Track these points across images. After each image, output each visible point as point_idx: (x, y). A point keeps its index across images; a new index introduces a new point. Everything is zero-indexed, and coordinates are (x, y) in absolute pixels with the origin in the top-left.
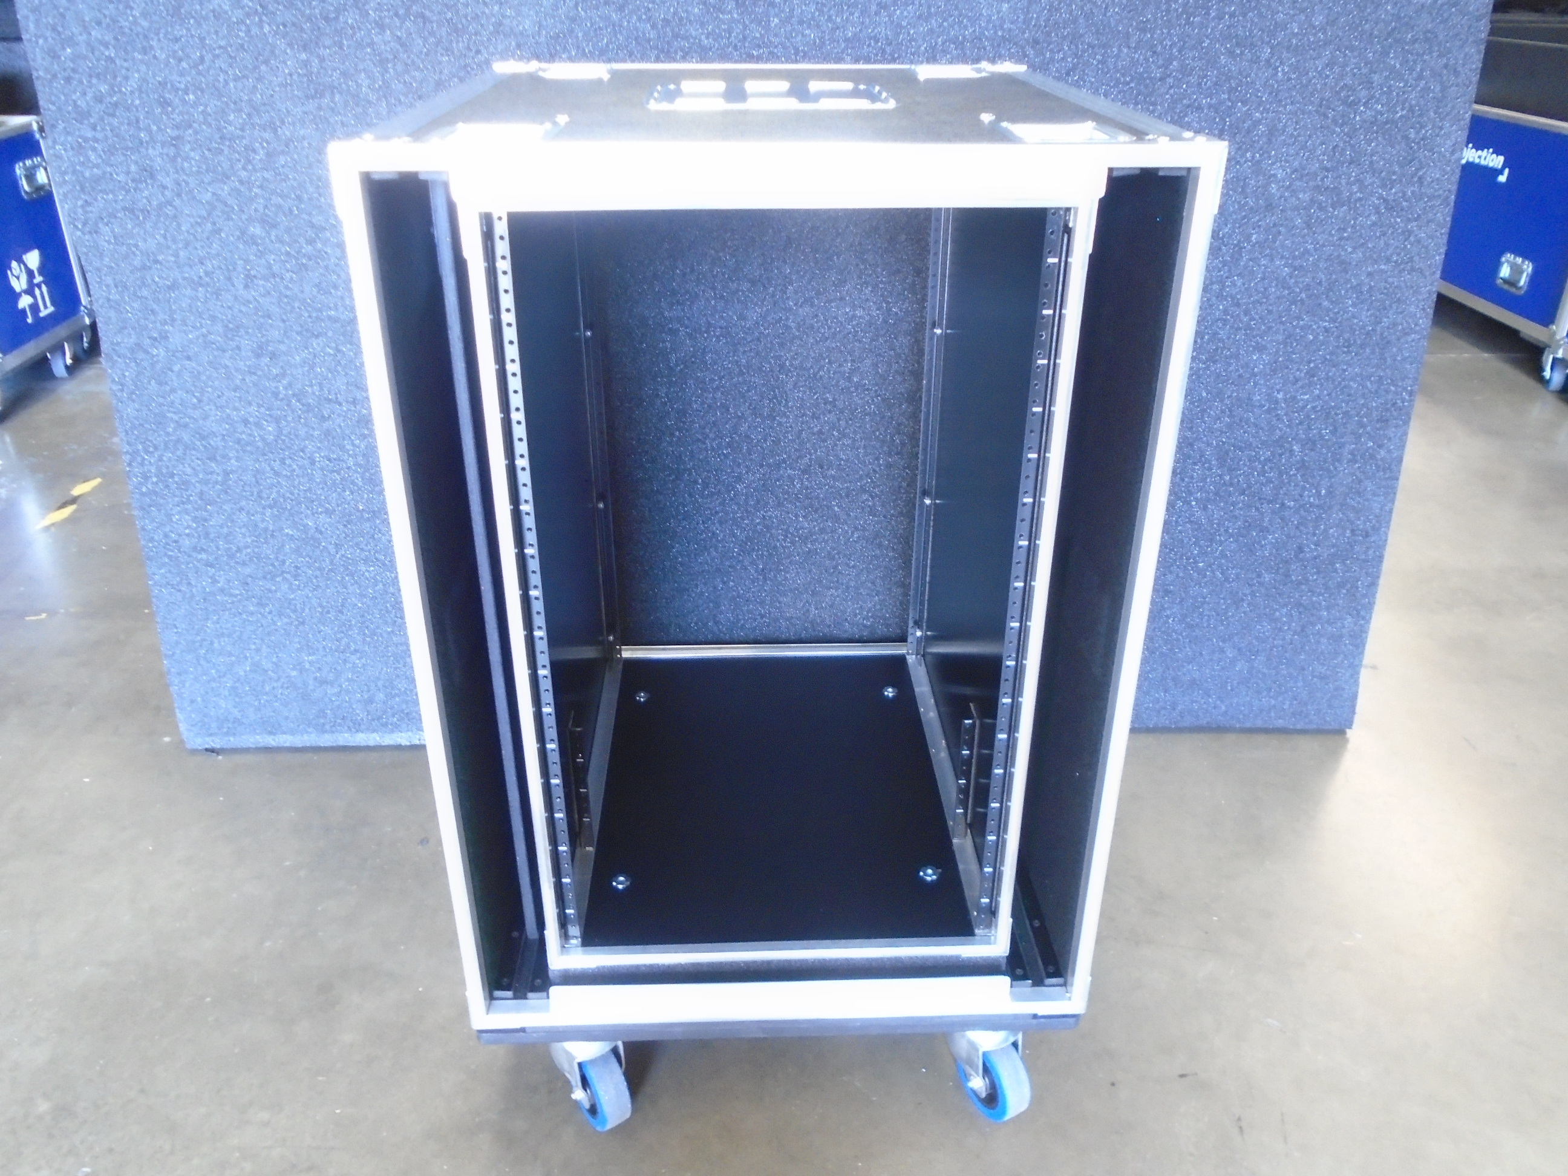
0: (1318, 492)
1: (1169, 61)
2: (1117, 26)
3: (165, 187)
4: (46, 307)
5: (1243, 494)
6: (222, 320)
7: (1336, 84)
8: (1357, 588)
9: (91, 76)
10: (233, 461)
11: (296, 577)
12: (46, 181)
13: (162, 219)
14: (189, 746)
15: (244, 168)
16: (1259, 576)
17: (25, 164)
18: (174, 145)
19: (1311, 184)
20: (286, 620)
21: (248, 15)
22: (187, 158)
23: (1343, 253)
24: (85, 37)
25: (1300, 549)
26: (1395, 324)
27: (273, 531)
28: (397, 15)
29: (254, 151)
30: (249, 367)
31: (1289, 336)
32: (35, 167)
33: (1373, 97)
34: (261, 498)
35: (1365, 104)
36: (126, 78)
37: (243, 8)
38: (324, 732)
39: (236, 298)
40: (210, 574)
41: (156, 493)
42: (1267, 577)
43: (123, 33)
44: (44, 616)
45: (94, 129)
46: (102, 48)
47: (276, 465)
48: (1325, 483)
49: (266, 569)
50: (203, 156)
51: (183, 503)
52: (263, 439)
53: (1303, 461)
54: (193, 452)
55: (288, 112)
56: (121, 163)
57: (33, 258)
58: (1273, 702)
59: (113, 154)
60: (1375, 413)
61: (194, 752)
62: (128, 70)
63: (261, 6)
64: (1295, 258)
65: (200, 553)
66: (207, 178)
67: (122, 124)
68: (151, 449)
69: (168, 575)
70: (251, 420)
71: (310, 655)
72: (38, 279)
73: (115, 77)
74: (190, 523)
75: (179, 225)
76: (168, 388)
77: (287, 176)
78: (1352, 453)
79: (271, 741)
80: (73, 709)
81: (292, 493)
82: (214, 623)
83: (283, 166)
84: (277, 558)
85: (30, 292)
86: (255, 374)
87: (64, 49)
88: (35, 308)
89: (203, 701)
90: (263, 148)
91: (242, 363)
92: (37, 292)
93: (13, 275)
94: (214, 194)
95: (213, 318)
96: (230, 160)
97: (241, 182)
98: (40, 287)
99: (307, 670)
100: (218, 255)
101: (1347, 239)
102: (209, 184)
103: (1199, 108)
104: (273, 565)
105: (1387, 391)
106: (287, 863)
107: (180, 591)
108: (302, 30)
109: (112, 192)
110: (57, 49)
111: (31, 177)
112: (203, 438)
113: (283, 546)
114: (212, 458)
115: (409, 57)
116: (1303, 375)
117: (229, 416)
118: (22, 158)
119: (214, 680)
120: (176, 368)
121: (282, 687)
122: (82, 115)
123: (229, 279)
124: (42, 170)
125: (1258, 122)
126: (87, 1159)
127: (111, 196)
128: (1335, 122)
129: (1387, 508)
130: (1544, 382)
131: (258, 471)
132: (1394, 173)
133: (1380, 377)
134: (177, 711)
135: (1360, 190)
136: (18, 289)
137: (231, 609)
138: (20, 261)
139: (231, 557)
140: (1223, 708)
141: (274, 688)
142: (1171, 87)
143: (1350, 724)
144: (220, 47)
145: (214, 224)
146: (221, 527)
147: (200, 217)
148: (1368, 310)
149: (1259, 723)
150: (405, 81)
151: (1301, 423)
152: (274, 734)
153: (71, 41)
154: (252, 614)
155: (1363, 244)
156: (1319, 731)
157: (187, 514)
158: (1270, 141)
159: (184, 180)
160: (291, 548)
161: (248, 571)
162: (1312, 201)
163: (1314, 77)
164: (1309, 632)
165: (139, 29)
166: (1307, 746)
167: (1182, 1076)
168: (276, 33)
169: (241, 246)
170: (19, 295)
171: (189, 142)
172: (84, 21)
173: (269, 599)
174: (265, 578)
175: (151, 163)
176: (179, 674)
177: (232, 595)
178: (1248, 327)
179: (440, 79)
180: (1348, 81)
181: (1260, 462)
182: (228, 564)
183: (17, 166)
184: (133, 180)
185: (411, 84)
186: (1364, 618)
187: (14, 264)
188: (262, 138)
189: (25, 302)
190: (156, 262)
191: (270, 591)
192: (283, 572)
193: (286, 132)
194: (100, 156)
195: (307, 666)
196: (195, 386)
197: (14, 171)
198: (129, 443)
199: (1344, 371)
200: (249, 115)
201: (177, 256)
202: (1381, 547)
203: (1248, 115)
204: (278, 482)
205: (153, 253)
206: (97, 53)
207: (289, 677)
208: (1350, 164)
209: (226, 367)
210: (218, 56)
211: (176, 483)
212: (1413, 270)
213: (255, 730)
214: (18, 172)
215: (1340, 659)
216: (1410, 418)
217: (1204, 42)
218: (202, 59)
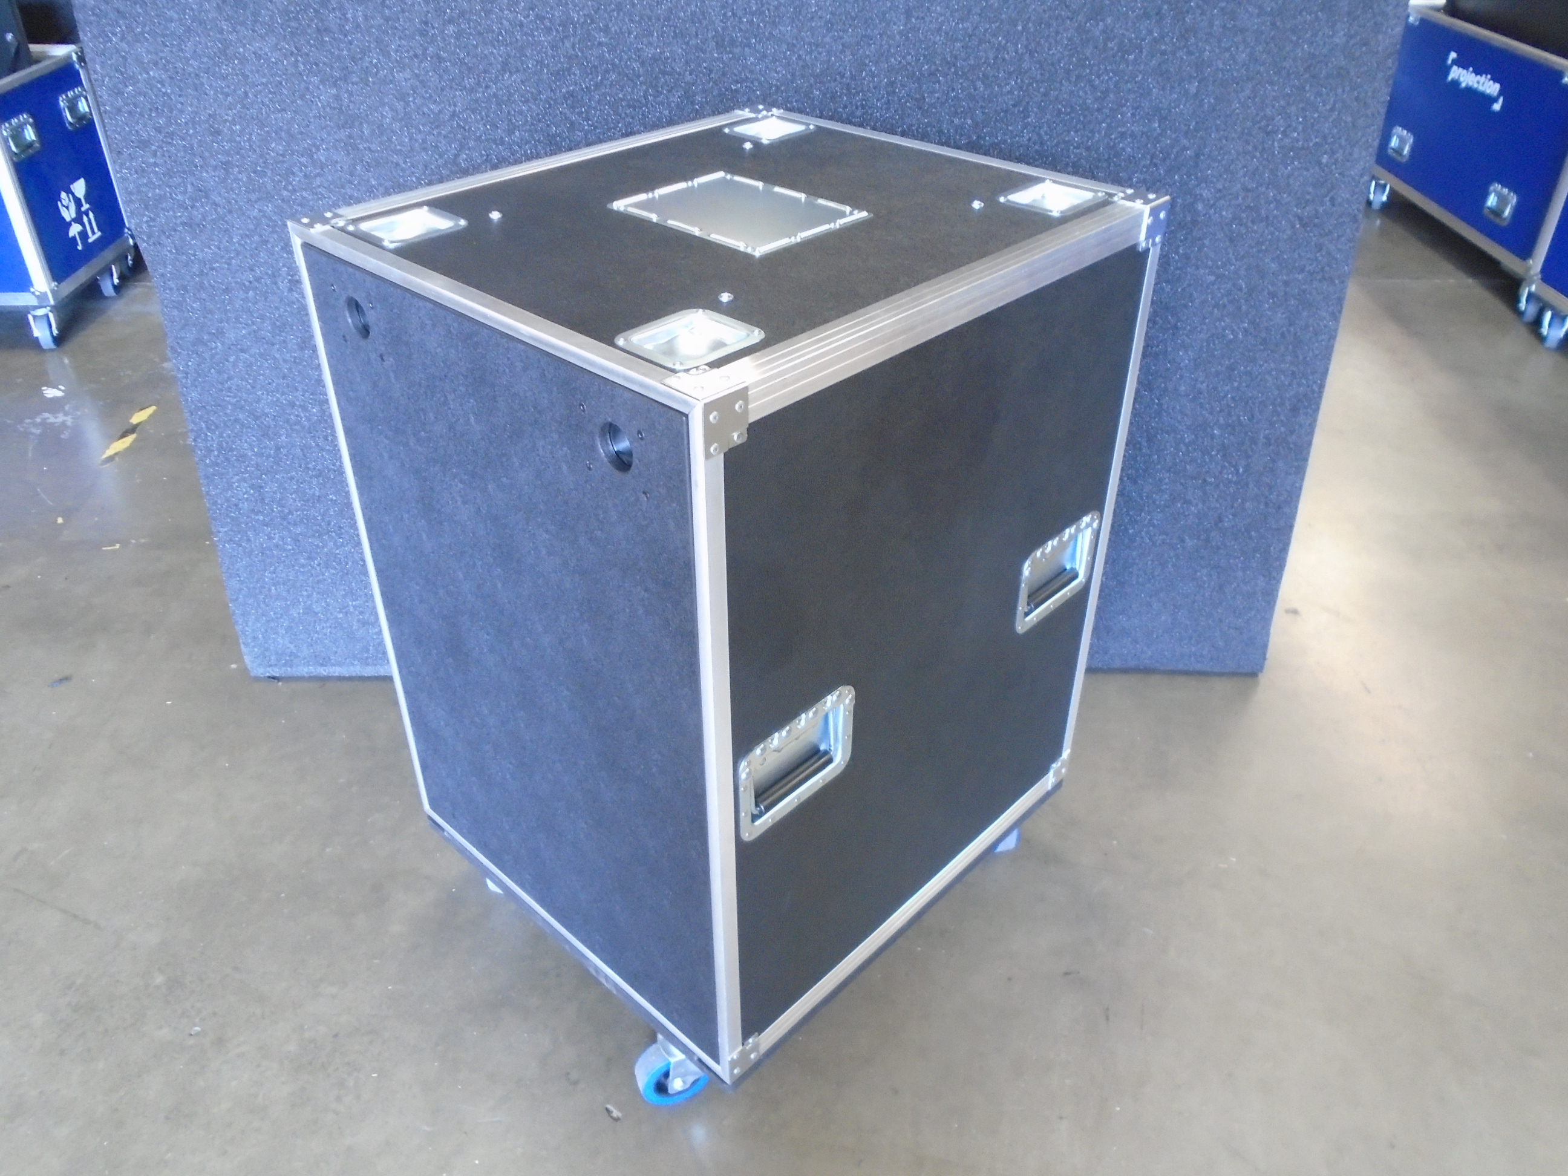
0: (1237, 470)
1: (1106, 93)
2: (1060, 62)
3: (216, 204)
4: (93, 233)
5: (1169, 471)
6: (271, 319)
7: (1257, 114)
8: (1269, 553)
9: (151, 110)
10: (283, 438)
11: (340, 536)
12: (87, 110)
13: (216, 233)
14: (252, 674)
15: (285, 188)
16: (1183, 541)
17: (67, 96)
18: (224, 169)
19: (1233, 202)
20: (333, 571)
21: (285, 56)
22: (237, 180)
23: (1261, 264)
24: (145, 75)
25: (1220, 519)
26: (1307, 326)
27: (319, 497)
28: (416, 56)
29: (293, 173)
30: (295, 358)
31: (1213, 335)
32: (76, 98)
33: (1289, 126)
34: (308, 468)
35: (1284, 133)
36: (182, 112)
37: (280, 50)
38: (368, 664)
39: (281, 300)
40: (267, 532)
41: (217, 464)
42: (1190, 543)
43: (177, 73)
44: (118, 546)
45: (155, 155)
46: (159, 86)
47: (321, 442)
48: (1243, 462)
49: (314, 528)
50: (249, 177)
51: (242, 473)
52: (308, 419)
53: (1223, 444)
54: (249, 430)
55: (322, 140)
56: (179, 185)
57: (79, 187)
58: (1193, 649)
59: (171, 177)
60: (1287, 403)
61: (257, 679)
62: (182, 104)
63: (296, 48)
64: (1218, 267)
65: (257, 515)
66: (254, 197)
67: (179, 151)
68: (213, 427)
69: (230, 533)
70: (298, 403)
71: (354, 600)
72: (86, 207)
73: (171, 111)
74: (248, 489)
75: (231, 238)
76: (226, 376)
77: (322, 195)
78: (1266, 437)
79: (323, 671)
80: (152, 637)
81: (334, 465)
82: (270, 573)
83: (319, 187)
84: (323, 520)
85: (78, 220)
86: (299, 364)
87: (126, 86)
88: (83, 235)
89: (263, 637)
90: (301, 171)
91: (288, 355)
92: (85, 219)
93: (63, 206)
94: (260, 211)
95: (263, 317)
96: (273, 181)
97: (283, 200)
98: (87, 215)
99: (351, 613)
100: (265, 263)
101: (1266, 251)
102: (256, 202)
103: (1133, 135)
104: (320, 525)
105: (1299, 385)
106: (342, 780)
107: (241, 546)
108: (332, 68)
109: (172, 209)
110: (120, 86)
111: (73, 108)
112: (256, 418)
113: (328, 509)
114: (265, 435)
115: (426, 92)
116: (1223, 369)
117: (278, 400)
118: (65, 92)
119: (273, 620)
120: (232, 359)
121: (330, 627)
122: (144, 144)
123: (276, 283)
124: (83, 100)
125: (1185, 149)
126: (197, 1020)
127: (171, 213)
128: (1255, 148)
129: (1297, 485)
130: (1520, 314)
131: (305, 445)
132: (1309, 193)
133: (1293, 373)
134: (242, 646)
135: (1276, 208)
136: (68, 219)
137: (284, 561)
138: (69, 191)
139: (284, 518)
140: (1150, 653)
141: (323, 628)
142: (1107, 116)
143: (1261, 667)
144: (263, 84)
145: (261, 236)
146: (274, 493)
147: (248, 230)
148: (1283, 313)
149: (1181, 667)
150: (424, 113)
151: (1221, 411)
152: (326, 666)
153: (132, 79)
154: (303, 566)
155: (1278, 257)
156: (1233, 674)
157: (245, 482)
158: (1197, 165)
159: (233, 199)
160: (335, 511)
161: (299, 530)
162: (1234, 218)
163: (1238, 108)
164: (1227, 591)
165: (191, 69)
166: (1222, 687)
167: (1066, 974)
168: (310, 72)
169: (285, 255)
170: (70, 224)
171: (237, 166)
172: (143, 63)
173: (317, 553)
174: (314, 536)
175: (205, 184)
176: (243, 615)
177: (285, 550)
178: (1176, 327)
179: (455, 111)
180: (1268, 112)
181: (1185, 444)
182: (282, 525)
183: (61, 99)
184: (191, 198)
185: (429, 115)
186: (1274, 578)
187: (63, 195)
188: (300, 162)
189: (75, 230)
190: (213, 269)
191: (318, 546)
192: (329, 532)
193: (322, 156)
194: (161, 179)
195: (352, 609)
196: (249, 375)
197: (58, 103)
198: (193, 422)
199: (1261, 366)
200: (288, 144)
201: (229, 264)
202: (1292, 517)
203: (1177, 140)
204: (322, 455)
205: (208, 261)
206: (155, 90)
207: (336, 618)
208: (1268, 185)
209: (275, 358)
210: (260, 92)
211: (235, 455)
212: (1324, 278)
213: (308, 662)
214: (62, 104)
215: (1253, 612)
216: (1318, 408)
217: (1137, 76)
218: (246, 93)
